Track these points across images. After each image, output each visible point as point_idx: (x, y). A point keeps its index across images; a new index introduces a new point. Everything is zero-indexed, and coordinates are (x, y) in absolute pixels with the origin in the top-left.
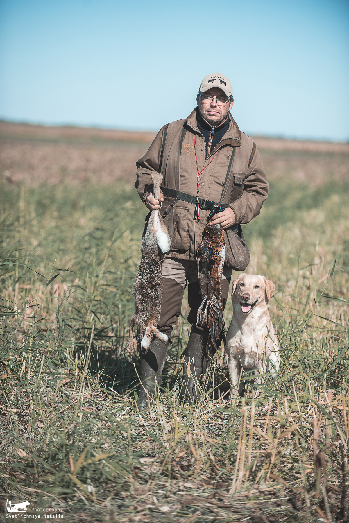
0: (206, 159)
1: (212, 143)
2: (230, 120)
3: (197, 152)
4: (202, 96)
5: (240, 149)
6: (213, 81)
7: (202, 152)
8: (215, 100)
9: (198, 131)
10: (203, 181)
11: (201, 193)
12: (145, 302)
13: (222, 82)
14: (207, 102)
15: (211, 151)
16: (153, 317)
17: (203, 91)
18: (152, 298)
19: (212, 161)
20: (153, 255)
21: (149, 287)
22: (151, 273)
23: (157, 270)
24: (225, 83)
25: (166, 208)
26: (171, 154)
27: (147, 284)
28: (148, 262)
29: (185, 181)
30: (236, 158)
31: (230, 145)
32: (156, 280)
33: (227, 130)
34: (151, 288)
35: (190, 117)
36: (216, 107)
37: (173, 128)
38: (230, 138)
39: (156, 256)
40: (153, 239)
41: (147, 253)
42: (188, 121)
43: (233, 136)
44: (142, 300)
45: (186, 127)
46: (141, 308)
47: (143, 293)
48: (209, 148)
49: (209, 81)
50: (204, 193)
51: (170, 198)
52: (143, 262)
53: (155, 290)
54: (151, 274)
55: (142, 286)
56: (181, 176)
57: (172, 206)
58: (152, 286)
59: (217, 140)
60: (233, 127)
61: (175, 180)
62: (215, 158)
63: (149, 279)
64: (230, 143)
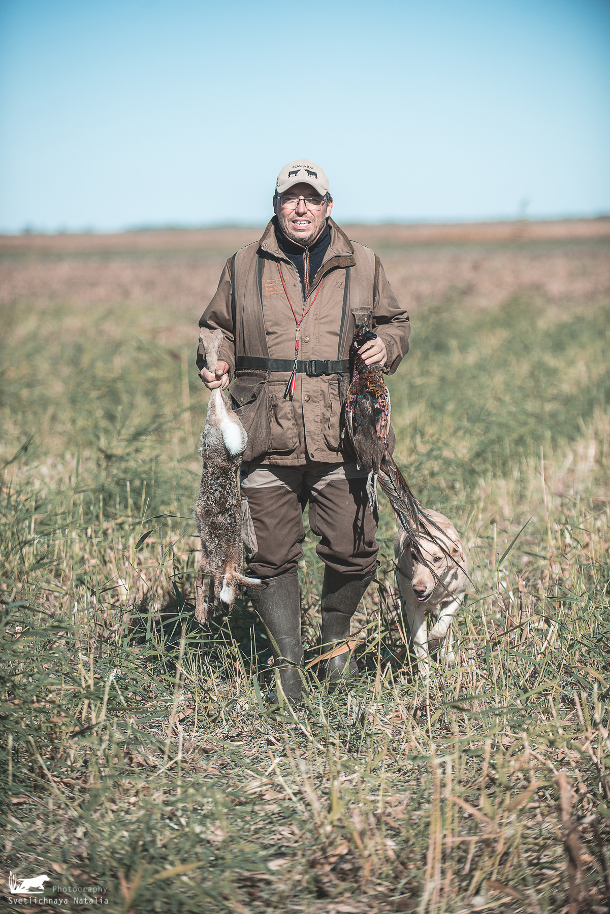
0: (305, 298)
1: (311, 271)
2: (331, 227)
3: (287, 290)
4: (280, 199)
5: (356, 269)
6: (296, 172)
7: (294, 289)
8: (302, 202)
9: (282, 255)
10: (307, 334)
11: (307, 354)
12: (216, 536)
13: (310, 173)
14: (290, 207)
15: (309, 285)
16: (233, 558)
17: (281, 190)
18: (227, 529)
19: (315, 300)
20: (219, 460)
21: (219, 513)
22: (220, 489)
23: (230, 484)
24: (315, 174)
25: (253, 387)
26: (247, 302)
27: (215, 509)
28: (213, 473)
29: (279, 340)
30: (352, 284)
31: (338, 267)
32: (230, 500)
33: (330, 243)
34: (223, 513)
35: (264, 237)
36: (305, 213)
37: (243, 260)
38: (335, 255)
39: (225, 460)
40: (216, 434)
41: (210, 458)
42: (263, 244)
43: (341, 251)
44: (210, 534)
45: (263, 254)
46: (211, 547)
47: (212, 522)
48: (307, 279)
49: (290, 173)
50: (311, 353)
51: (258, 372)
52: (206, 473)
53: (230, 515)
54: (220, 492)
55: (208, 512)
56: (268, 333)
57: (263, 383)
58: (224, 511)
59: (316, 264)
60: (338, 237)
61: (261, 342)
62: (319, 294)
63: (218, 499)
64: (337, 264)
